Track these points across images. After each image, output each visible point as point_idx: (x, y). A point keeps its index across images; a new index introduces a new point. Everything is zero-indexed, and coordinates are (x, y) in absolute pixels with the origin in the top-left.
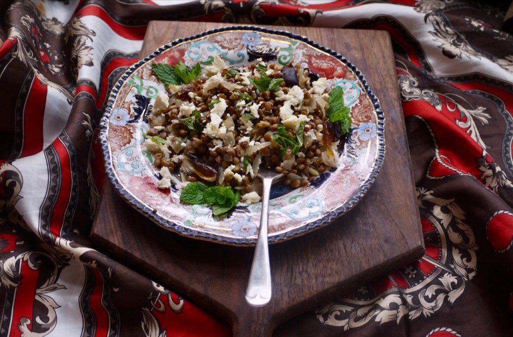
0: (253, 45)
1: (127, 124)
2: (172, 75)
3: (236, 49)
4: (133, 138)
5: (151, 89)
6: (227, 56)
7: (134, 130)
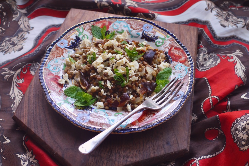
0: (147, 31)
1: (64, 48)
2: (99, 33)
3: (137, 30)
4: (62, 55)
5: (85, 36)
6: (131, 32)
7: (66, 52)
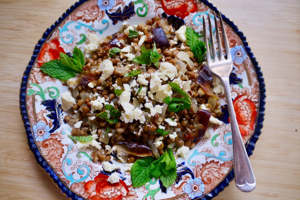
0: (111, 8)
1: (51, 135)
3: (98, 18)
4: (63, 145)
5: (51, 90)
7: (60, 137)
